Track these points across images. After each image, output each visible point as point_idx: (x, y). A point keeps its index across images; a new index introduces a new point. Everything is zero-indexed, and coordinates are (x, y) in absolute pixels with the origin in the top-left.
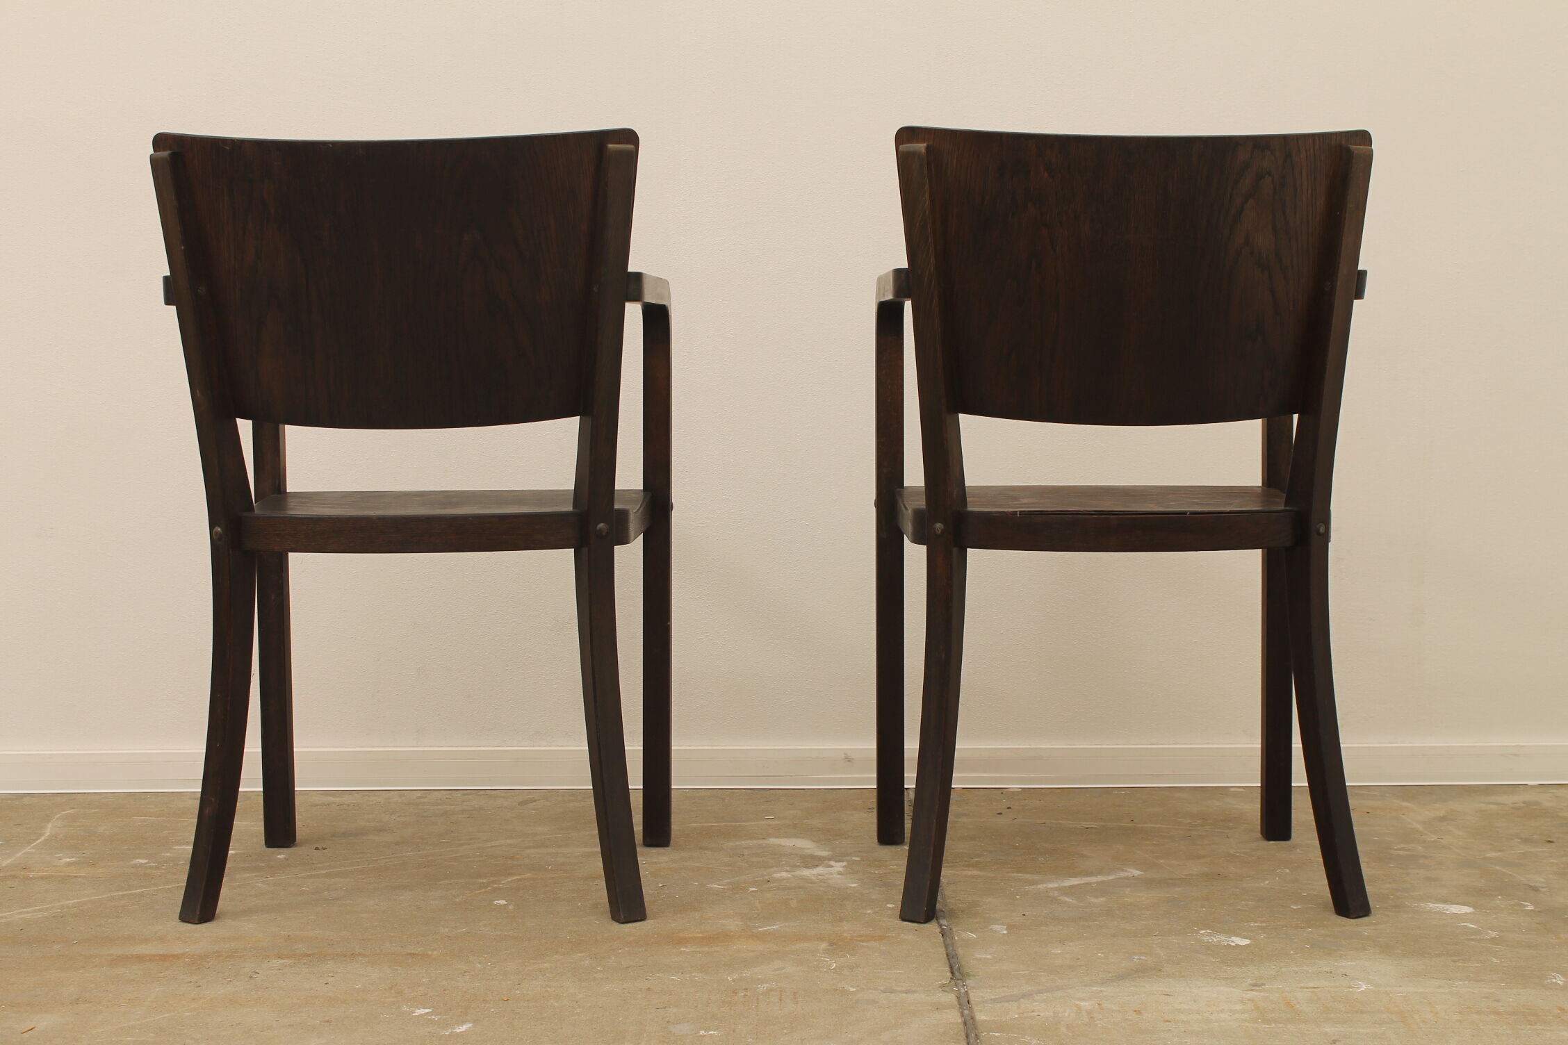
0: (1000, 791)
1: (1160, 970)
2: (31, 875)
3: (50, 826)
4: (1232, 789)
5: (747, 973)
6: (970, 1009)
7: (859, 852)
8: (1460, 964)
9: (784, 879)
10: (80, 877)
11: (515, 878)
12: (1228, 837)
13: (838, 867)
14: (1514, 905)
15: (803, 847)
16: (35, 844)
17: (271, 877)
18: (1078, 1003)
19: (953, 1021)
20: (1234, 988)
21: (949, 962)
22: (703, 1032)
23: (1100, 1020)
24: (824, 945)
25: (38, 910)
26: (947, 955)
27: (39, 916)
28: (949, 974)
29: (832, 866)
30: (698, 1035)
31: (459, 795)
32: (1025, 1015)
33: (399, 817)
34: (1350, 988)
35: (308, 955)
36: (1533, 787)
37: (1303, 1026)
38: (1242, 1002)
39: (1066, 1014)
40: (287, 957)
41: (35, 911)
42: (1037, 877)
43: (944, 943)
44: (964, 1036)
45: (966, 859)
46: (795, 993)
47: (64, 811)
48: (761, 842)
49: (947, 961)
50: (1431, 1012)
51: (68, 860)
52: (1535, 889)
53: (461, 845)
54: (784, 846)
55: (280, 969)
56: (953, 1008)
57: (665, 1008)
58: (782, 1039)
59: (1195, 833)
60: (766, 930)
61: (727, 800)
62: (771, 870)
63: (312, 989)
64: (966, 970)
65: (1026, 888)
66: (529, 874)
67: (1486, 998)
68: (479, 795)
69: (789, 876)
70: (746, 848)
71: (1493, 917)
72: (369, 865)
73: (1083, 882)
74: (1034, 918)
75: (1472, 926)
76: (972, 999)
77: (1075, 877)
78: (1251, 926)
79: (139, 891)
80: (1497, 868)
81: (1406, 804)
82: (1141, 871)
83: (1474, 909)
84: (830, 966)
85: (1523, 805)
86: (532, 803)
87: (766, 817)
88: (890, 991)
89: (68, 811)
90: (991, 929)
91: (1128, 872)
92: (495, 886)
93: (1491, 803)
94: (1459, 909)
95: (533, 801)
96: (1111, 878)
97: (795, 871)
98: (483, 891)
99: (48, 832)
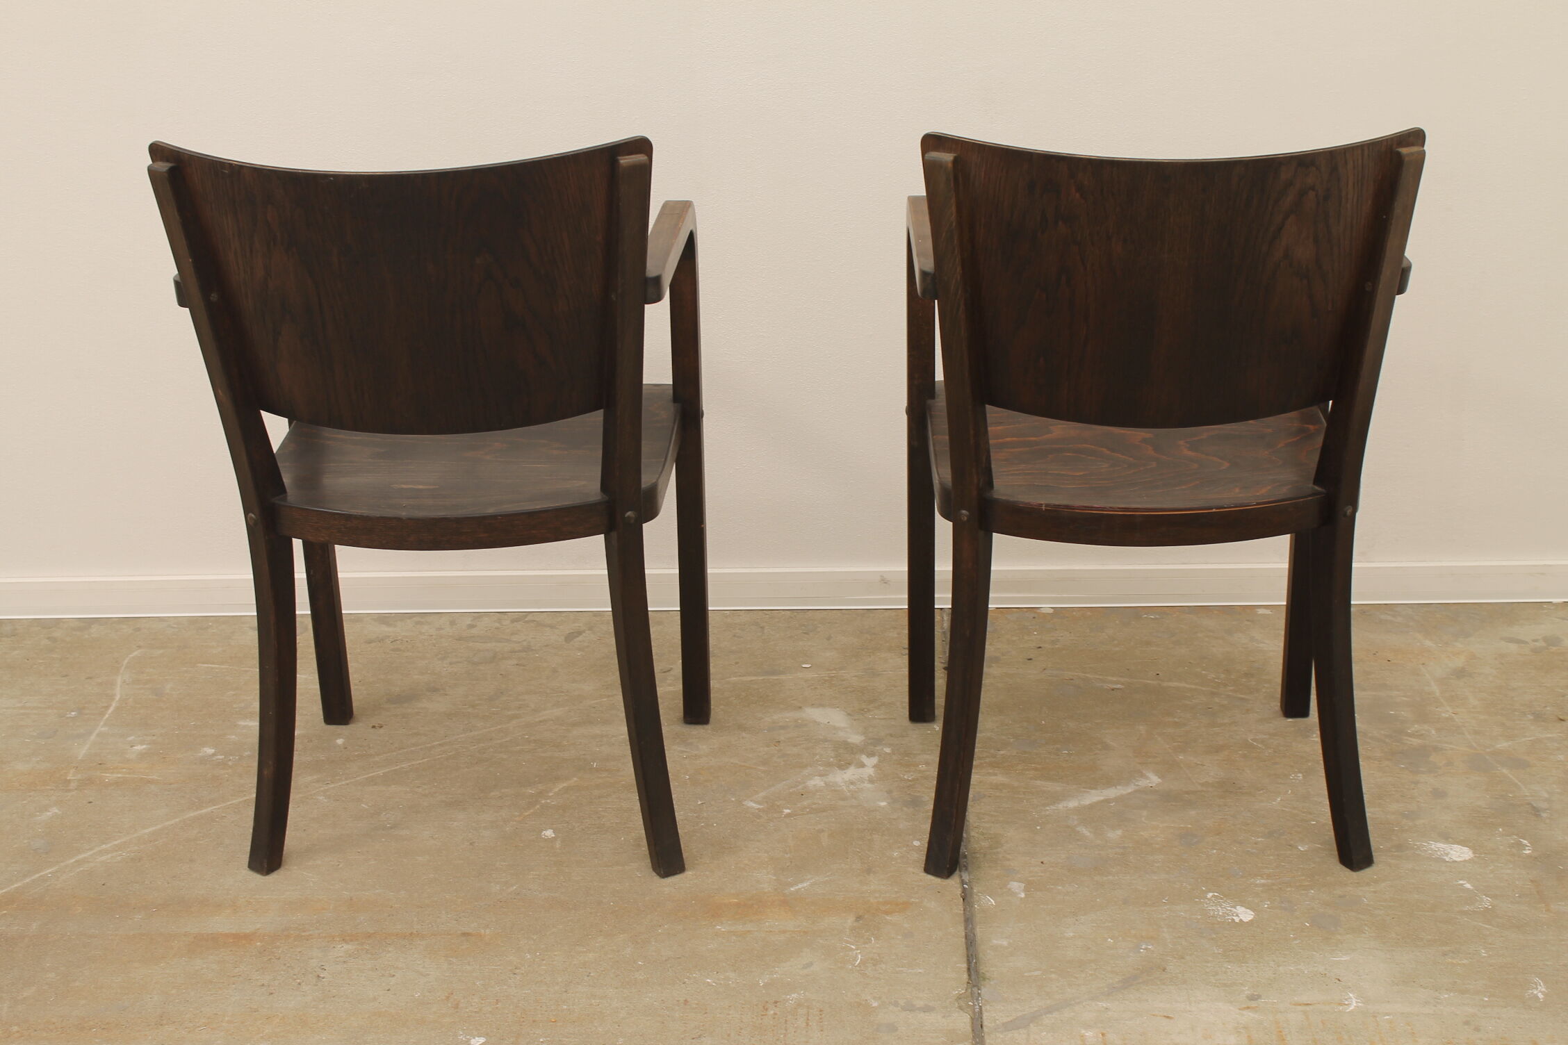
0: (1032, 614)
1: (1164, 970)
2: (109, 777)
3: (119, 679)
4: (1260, 611)
5: (778, 972)
7: (891, 735)
8: (1449, 959)
9: (817, 791)
10: (153, 781)
11: (563, 784)
12: (1248, 709)
13: (870, 762)
14: (1513, 845)
15: (837, 725)
16: (107, 716)
17: (332, 782)
18: (1083, 1031)
20: (1231, 1002)
21: (967, 952)
24: (851, 920)
25: (117, 845)
26: (966, 937)
27: (119, 858)
28: (965, 976)
29: (863, 765)
31: (507, 623)
33: (451, 664)
34: (1340, 1004)
35: (370, 936)
36: (1557, 605)
38: (1237, 1030)
40: (351, 938)
41: (114, 848)
42: (1059, 787)
43: (964, 913)
45: (992, 751)
46: (821, 1011)
47: (130, 653)
48: (797, 715)
49: (965, 951)
51: (139, 748)
52: (1536, 812)
53: (510, 719)
54: (819, 724)
55: (344, 962)
57: (700, 1036)
59: (1217, 700)
60: (797, 891)
61: (766, 631)
62: (806, 772)
63: (375, 999)
64: (983, 969)
65: (1048, 810)
66: (575, 779)
67: (1467, 1023)
68: (527, 622)
69: (822, 784)
70: (783, 728)
71: (1490, 868)
72: (424, 758)
73: (1102, 798)
74: (1051, 869)
75: (1468, 886)
76: (985, 1023)
77: (1096, 789)
78: (1256, 885)
79: (209, 809)
80: (1505, 771)
81: (1428, 643)
82: (1159, 778)
83: (1474, 853)
84: (855, 959)
85: (1543, 644)
86: (578, 637)
87: (804, 666)
88: (910, 1008)
89: (135, 653)
90: (1010, 889)
91: (1147, 778)
92: (543, 802)
93: (1511, 640)
94: (1460, 853)
95: (580, 633)
96: (1130, 791)
97: (828, 775)
98: (532, 811)
99: (118, 693)
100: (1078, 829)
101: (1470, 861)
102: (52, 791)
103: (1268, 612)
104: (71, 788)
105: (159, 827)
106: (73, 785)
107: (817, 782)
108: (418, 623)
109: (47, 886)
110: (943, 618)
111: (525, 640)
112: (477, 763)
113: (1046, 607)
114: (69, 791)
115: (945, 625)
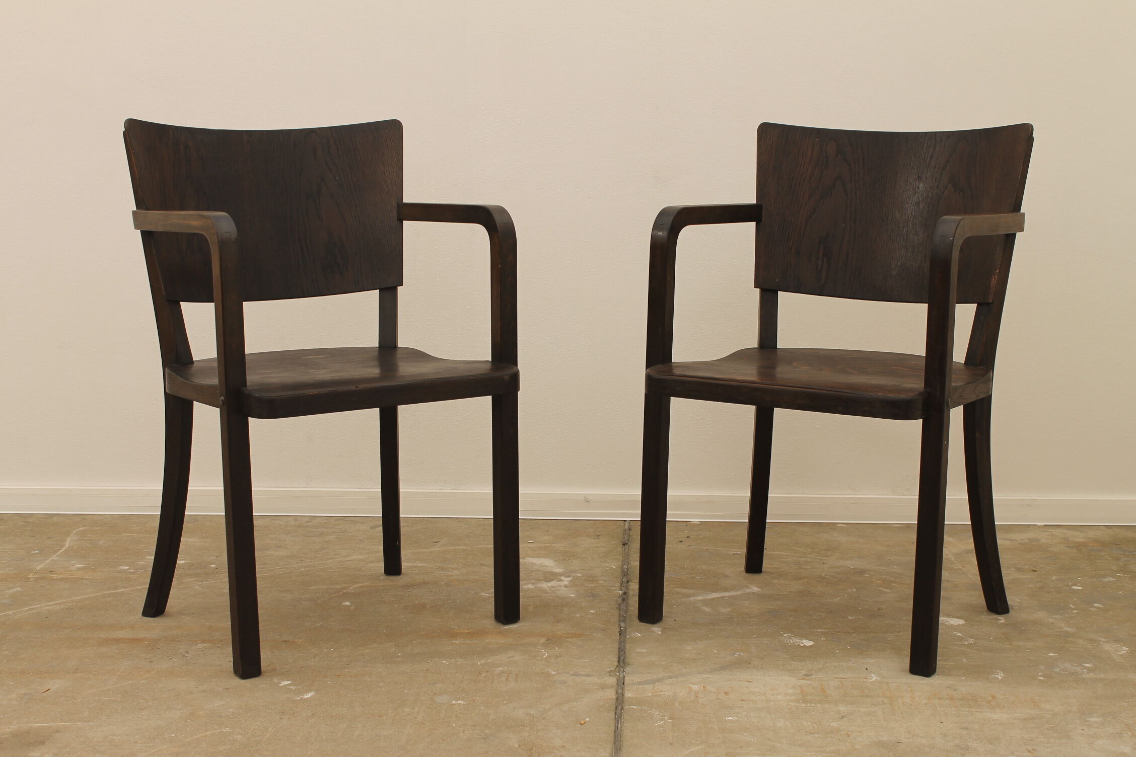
0: (685, 524)
1: (750, 663)
2: (55, 577)
3: (69, 539)
4: (839, 525)
5: (491, 660)
6: (623, 689)
7: (583, 569)
8: (942, 663)
9: (529, 590)
10: (85, 579)
11: (358, 585)
12: (824, 563)
13: (566, 581)
14: (992, 619)
15: (547, 565)
16: (58, 553)
17: (205, 581)
18: (691, 686)
19: (610, 697)
20: (792, 677)
21: (619, 654)
22: (455, 701)
23: (702, 698)
24: (543, 640)
25: (58, 603)
26: (619, 649)
27: (58, 608)
28: (616, 663)
29: (562, 581)
30: (451, 703)
31: (333, 520)
32: (656, 694)
33: (292, 536)
34: (865, 678)
35: (221, 641)
36: (1040, 526)
37: (826, 705)
38: (794, 687)
39: (682, 694)
40: (209, 641)
41: (55, 604)
42: (691, 591)
44: (615, 709)
46: (517, 675)
47: (79, 528)
50: (911, 697)
51: (79, 566)
53: (328, 559)
54: (535, 564)
55: (202, 651)
56: (612, 688)
57: (435, 683)
58: (502, 708)
59: (804, 559)
60: (509, 629)
63: (220, 665)
64: (627, 660)
65: (682, 600)
66: (368, 583)
67: (949, 687)
68: (346, 521)
69: (533, 587)
71: (975, 627)
73: (720, 596)
74: (681, 623)
75: (960, 634)
76: (626, 681)
77: (716, 592)
78: (817, 632)
79: (121, 590)
81: (950, 539)
82: (759, 587)
83: (965, 622)
84: (544, 656)
85: (1029, 541)
87: (529, 542)
88: (577, 675)
89: (81, 529)
90: (651, 631)
91: (751, 589)
92: (345, 591)
93: (1006, 539)
94: (956, 621)
96: (738, 593)
97: (537, 583)
98: (337, 595)
99: (67, 544)
100: (701, 608)
101: (962, 625)
102: (17, 582)
104: (30, 580)
105: (87, 596)
106: (32, 580)
107: (530, 586)
108: (272, 519)
109: (9, 618)
110: (625, 524)
112: (303, 576)
113: (695, 520)
114: (29, 582)
115: (626, 527)
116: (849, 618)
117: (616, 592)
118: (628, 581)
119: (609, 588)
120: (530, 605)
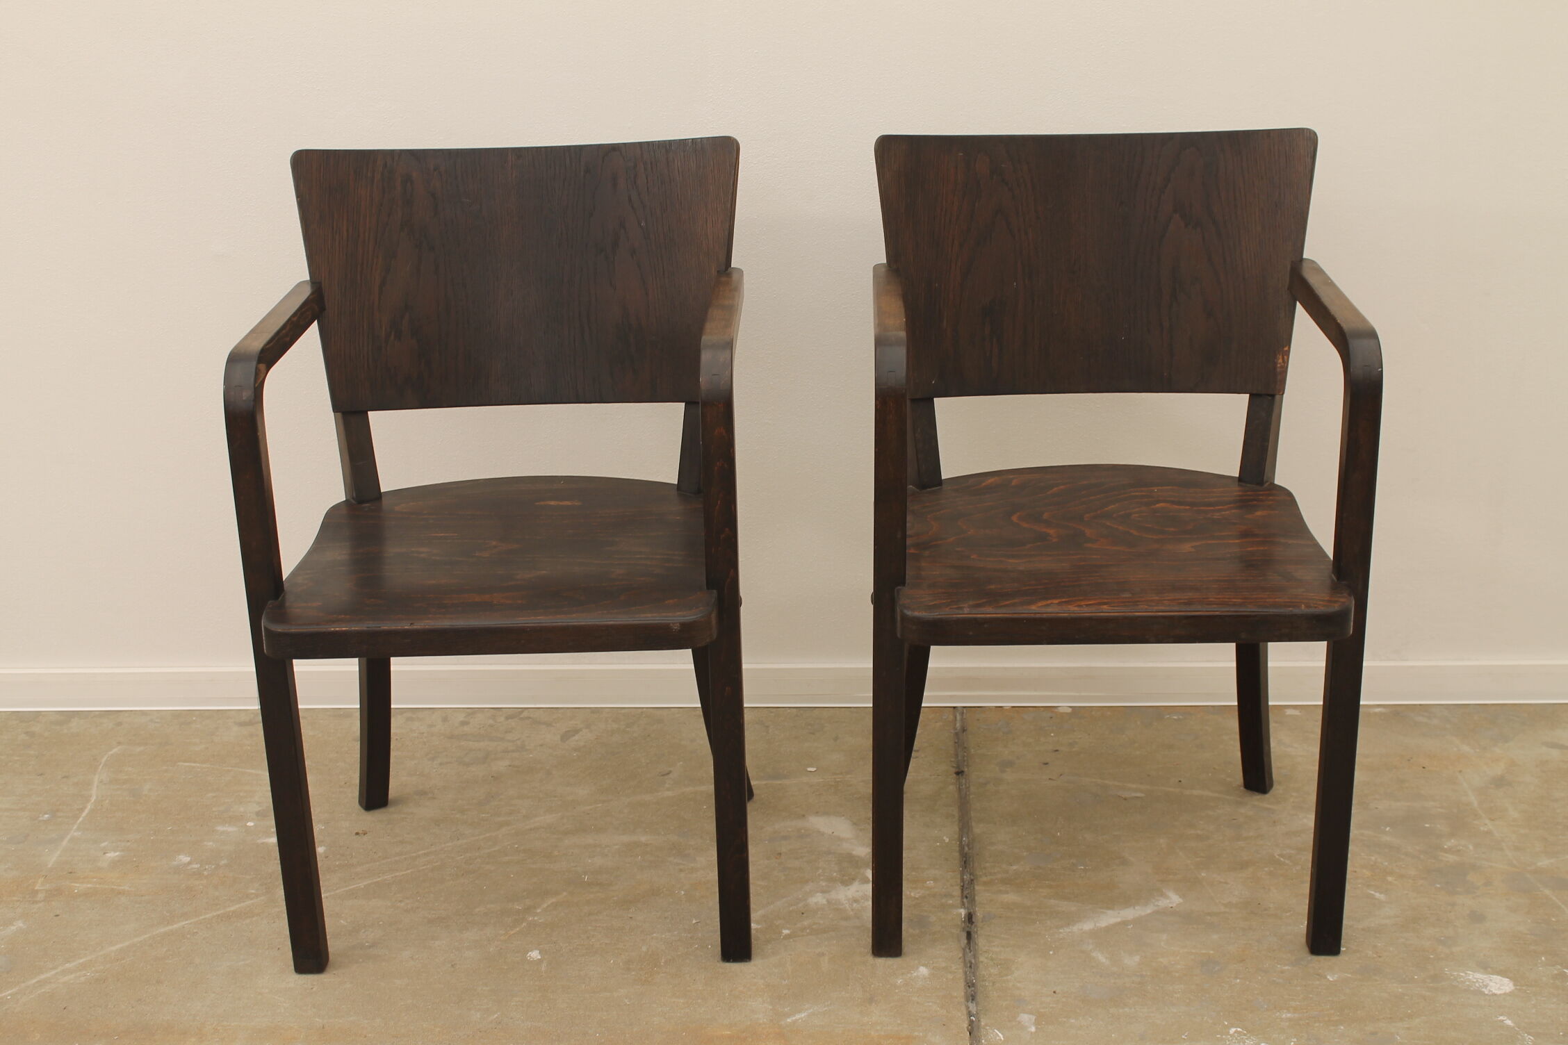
2: (79, 887)
3: (96, 780)
9: (818, 909)
10: (124, 892)
11: (551, 900)
14: (1557, 975)
15: (842, 835)
16: (81, 819)
25: (82, 964)
27: (83, 978)
29: (867, 881)
31: (502, 717)
41: (79, 967)
42: (1073, 907)
45: (1004, 866)
47: (109, 749)
48: (800, 824)
51: (112, 855)
54: (823, 834)
60: (795, 1022)
61: (770, 731)
62: (808, 888)
65: (1061, 933)
66: (565, 894)
68: (522, 719)
69: (824, 902)
70: (785, 838)
71: (1533, 1002)
72: (407, 869)
73: (1119, 920)
74: (1064, 1000)
75: (1509, 1022)
77: (1112, 909)
78: (1282, 1020)
79: (180, 925)
80: (1547, 892)
81: (1466, 748)
82: (1180, 897)
83: (1515, 985)
86: (574, 736)
87: (809, 769)
89: (115, 750)
90: (1019, 1022)
91: (1167, 897)
92: (530, 919)
93: (1554, 746)
94: (1500, 985)
95: (576, 731)
96: (1149, 911)
97: (829, 892)
98: (518, 929)
99: (94, 793)
100: (1094, 954)
101: (1511, 994)
102: (18, 903)
103: (1296, 712)
104: (38, 899)
105: (127, 943)
106: (41, 896)
107: (818, 899)
109: (6, 1009)
110: (956, 717)
111: (519, 739)
112: (463, 875)
113: (1064, 705)
114: (36, 902)
115: (958, 725)
116: (1328, 977)
117: (955, 912)
118: (972, 880)
119: (943, 901)
120: (823, 954)
